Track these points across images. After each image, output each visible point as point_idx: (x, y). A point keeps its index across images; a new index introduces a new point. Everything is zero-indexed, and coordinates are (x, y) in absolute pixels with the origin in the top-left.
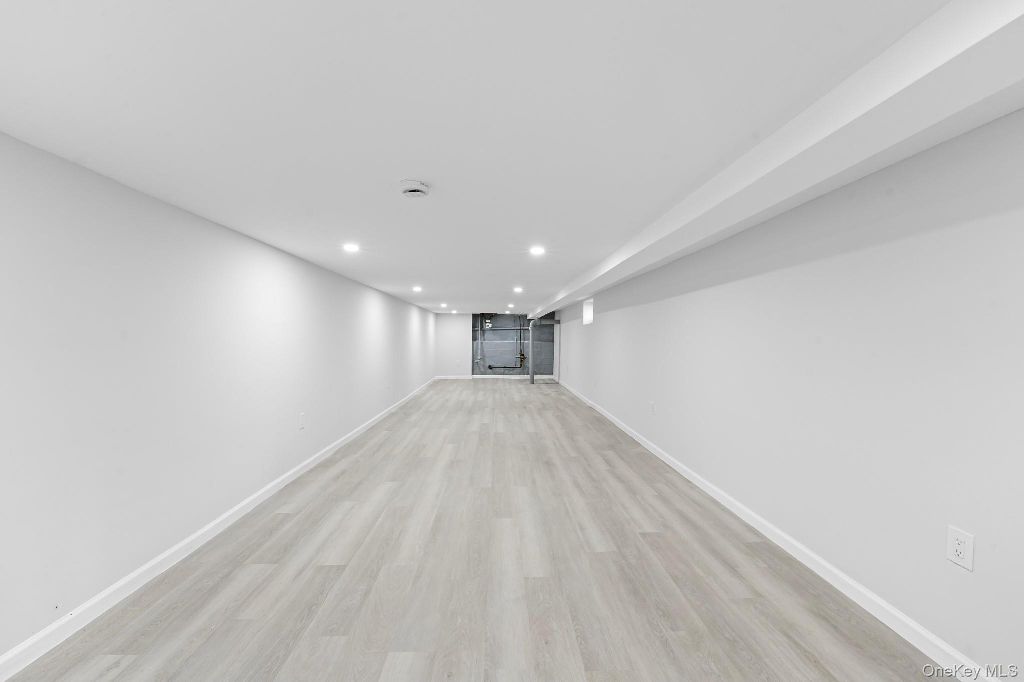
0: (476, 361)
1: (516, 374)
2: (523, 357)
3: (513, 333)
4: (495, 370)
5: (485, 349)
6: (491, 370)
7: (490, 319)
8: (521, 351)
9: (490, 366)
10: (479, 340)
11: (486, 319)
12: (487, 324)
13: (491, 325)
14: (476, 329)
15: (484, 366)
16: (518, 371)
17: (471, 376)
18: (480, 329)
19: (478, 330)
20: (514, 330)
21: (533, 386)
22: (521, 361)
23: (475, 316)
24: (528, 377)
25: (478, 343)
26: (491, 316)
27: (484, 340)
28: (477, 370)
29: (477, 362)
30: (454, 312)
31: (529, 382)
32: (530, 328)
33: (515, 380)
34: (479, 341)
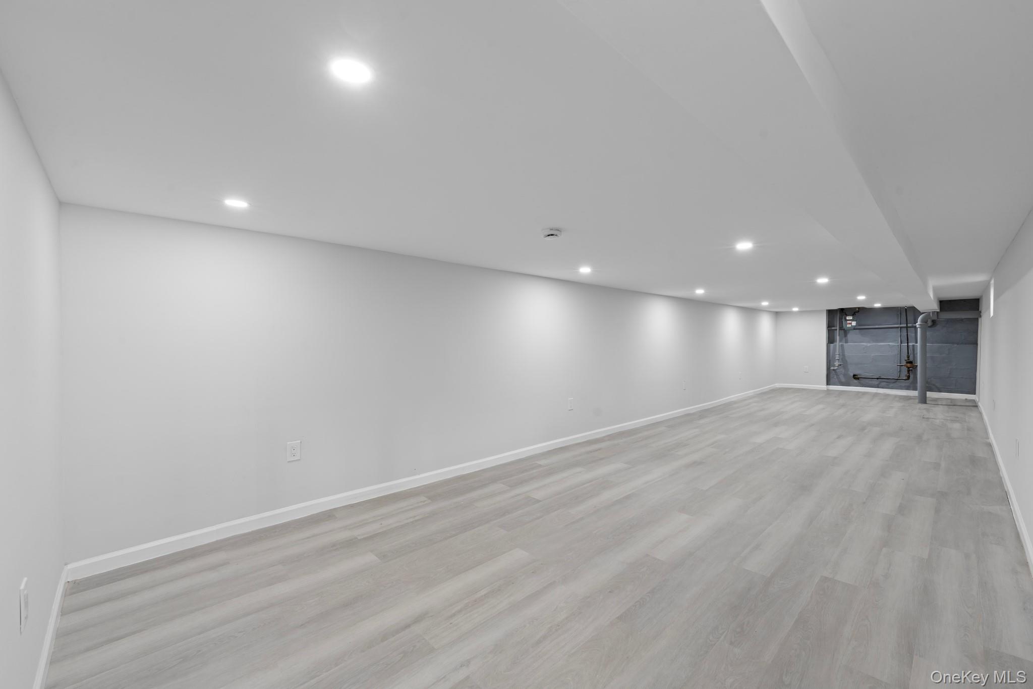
0: (832, 368)
1: (901, 388)
2: (911, 365)
3: (896, 334)
4: (863, 381)
5: (846, 354)
6: (856, 381)
7: (853, 315)
8: (908, 357)
9: (854, 375)
10: (836, 341)
11: (847, 315)
12: (848, 322)
13: (854, 323)
14: (833, 328)
15: (845, 375)
16: (903, 384)
17: (824, 387)
18: (838, 328)
19: (836, 330)
20: (898, 328)
21: (924, 406)
22: (909, 371)
23: (831, 313)
24: (915, 393)
25: (835, 346)
26: (856, 312)
27: (846, 342)
28: (834, 378)
29: (834, 370)
30: (795, 309)
31: (917, 401)
32: (917, 325)
33: (896, 396)
34: (838, 343)
